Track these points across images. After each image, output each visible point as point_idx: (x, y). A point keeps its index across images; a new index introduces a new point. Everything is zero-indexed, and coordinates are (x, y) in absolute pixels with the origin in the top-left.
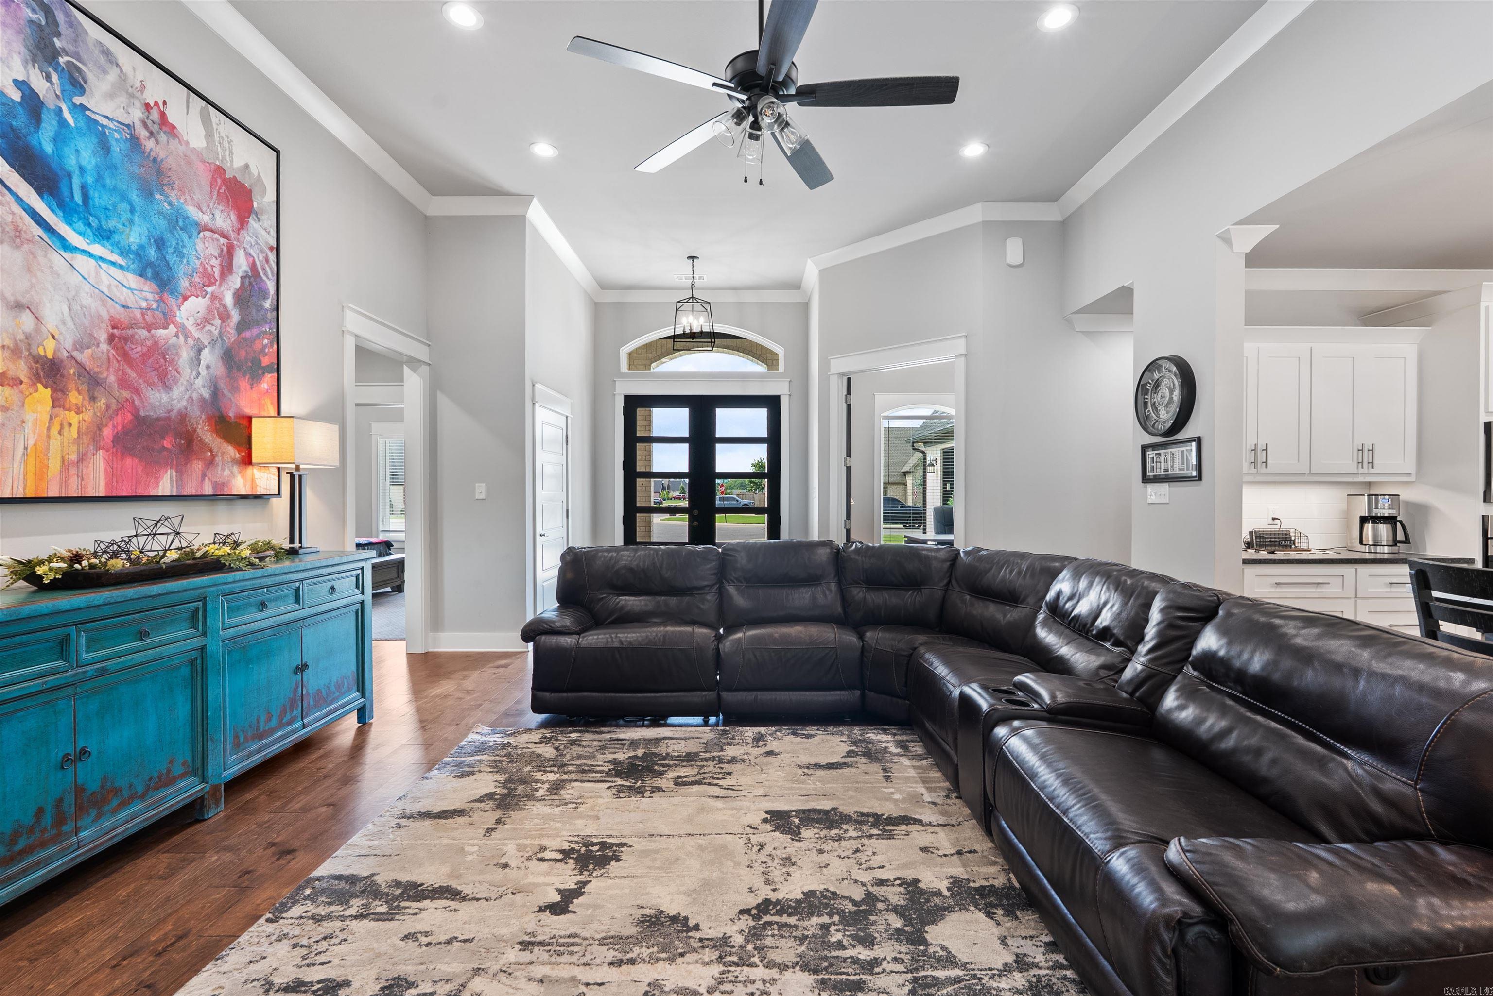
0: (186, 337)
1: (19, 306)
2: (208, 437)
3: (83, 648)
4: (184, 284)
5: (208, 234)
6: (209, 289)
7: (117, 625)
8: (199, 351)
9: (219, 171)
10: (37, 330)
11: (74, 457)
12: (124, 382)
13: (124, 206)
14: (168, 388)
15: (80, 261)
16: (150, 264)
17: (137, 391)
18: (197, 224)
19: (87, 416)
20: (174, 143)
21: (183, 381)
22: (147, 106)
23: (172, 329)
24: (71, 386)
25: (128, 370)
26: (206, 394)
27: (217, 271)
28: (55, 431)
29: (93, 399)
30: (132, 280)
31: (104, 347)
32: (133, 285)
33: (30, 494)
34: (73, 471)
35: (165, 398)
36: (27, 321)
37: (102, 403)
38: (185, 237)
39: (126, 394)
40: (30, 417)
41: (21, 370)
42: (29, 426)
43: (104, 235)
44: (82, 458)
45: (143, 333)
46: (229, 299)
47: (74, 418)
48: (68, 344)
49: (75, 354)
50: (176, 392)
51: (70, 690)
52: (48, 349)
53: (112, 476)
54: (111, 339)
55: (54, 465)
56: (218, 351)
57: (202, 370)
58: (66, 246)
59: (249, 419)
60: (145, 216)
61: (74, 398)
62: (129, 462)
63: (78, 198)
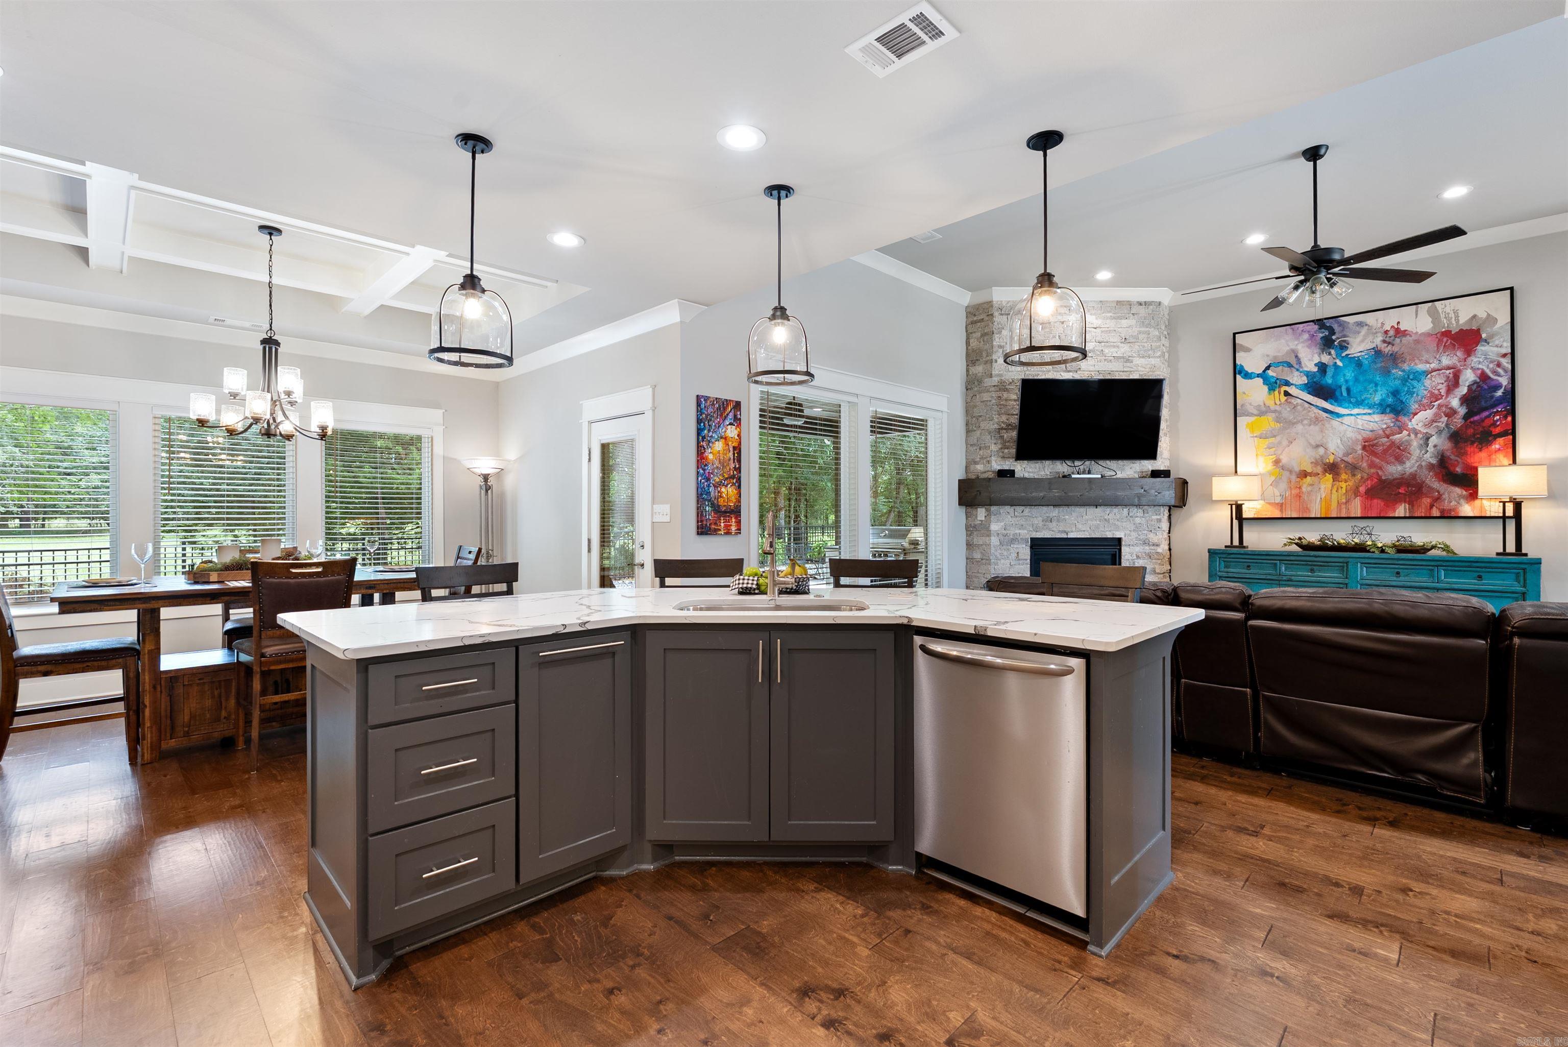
0: (1416, 434)
1: (1317, 446)
2: (1436, 484)
3: (1283, 568)
4: (1414, 407)
5: (1434, 374)
6: (1436, 403)
7: (1298, 564)
8: (1428, 439)
9: (1447, 333)
10: (1325, 453)
11: (1344, 501)
12: (1372, 465)
13: (1372, 385)
14: (1402, 462)
15: (1346, 420)
16: (1389, 406)
17: (1380, 468)
18: (1424, 372)
19: (1351, 483)
20: (1405, 340)
21: (1414, 458)
22: (1386, 332)
23: (1405, 433)
24: (1342, 471)
25: (1374, 459)
26: (1434, 461)
27: (1443, 392)
28: (1334, 491)
29: (1354, 475)
30: (1377, 417)
31: (1360, 452)
32: (1377, 420)
33: (1319, 516)
34: (1343, 506)
35: (1400, 468)
36: (1321, 451)
37: (1359, 476)
38: (1415, 383)
39: (1373, 471)
40: (1323, 487)
41: (1319, 469)
42: (1322, 490)
43: (1359, 404)
44: (1347, 502)
45: (1386, 439)
46: (1455, 402)
47: (1344, 485)
48: (1341, 455)
49: (1344, 458)
50: (1408, 464)
51: (1277, 582)
52: (1331, 459)
53: (1364, 508)
54: (1364, 448)
55: (1334, 504)
56: (1445, 434)
57: (1430, 448)
58: (1338, 415)
59: (1476, 469)
60: (1384, 384)
61: (1344, 476)
62: (1375, 501)
63: (1345, 394)
